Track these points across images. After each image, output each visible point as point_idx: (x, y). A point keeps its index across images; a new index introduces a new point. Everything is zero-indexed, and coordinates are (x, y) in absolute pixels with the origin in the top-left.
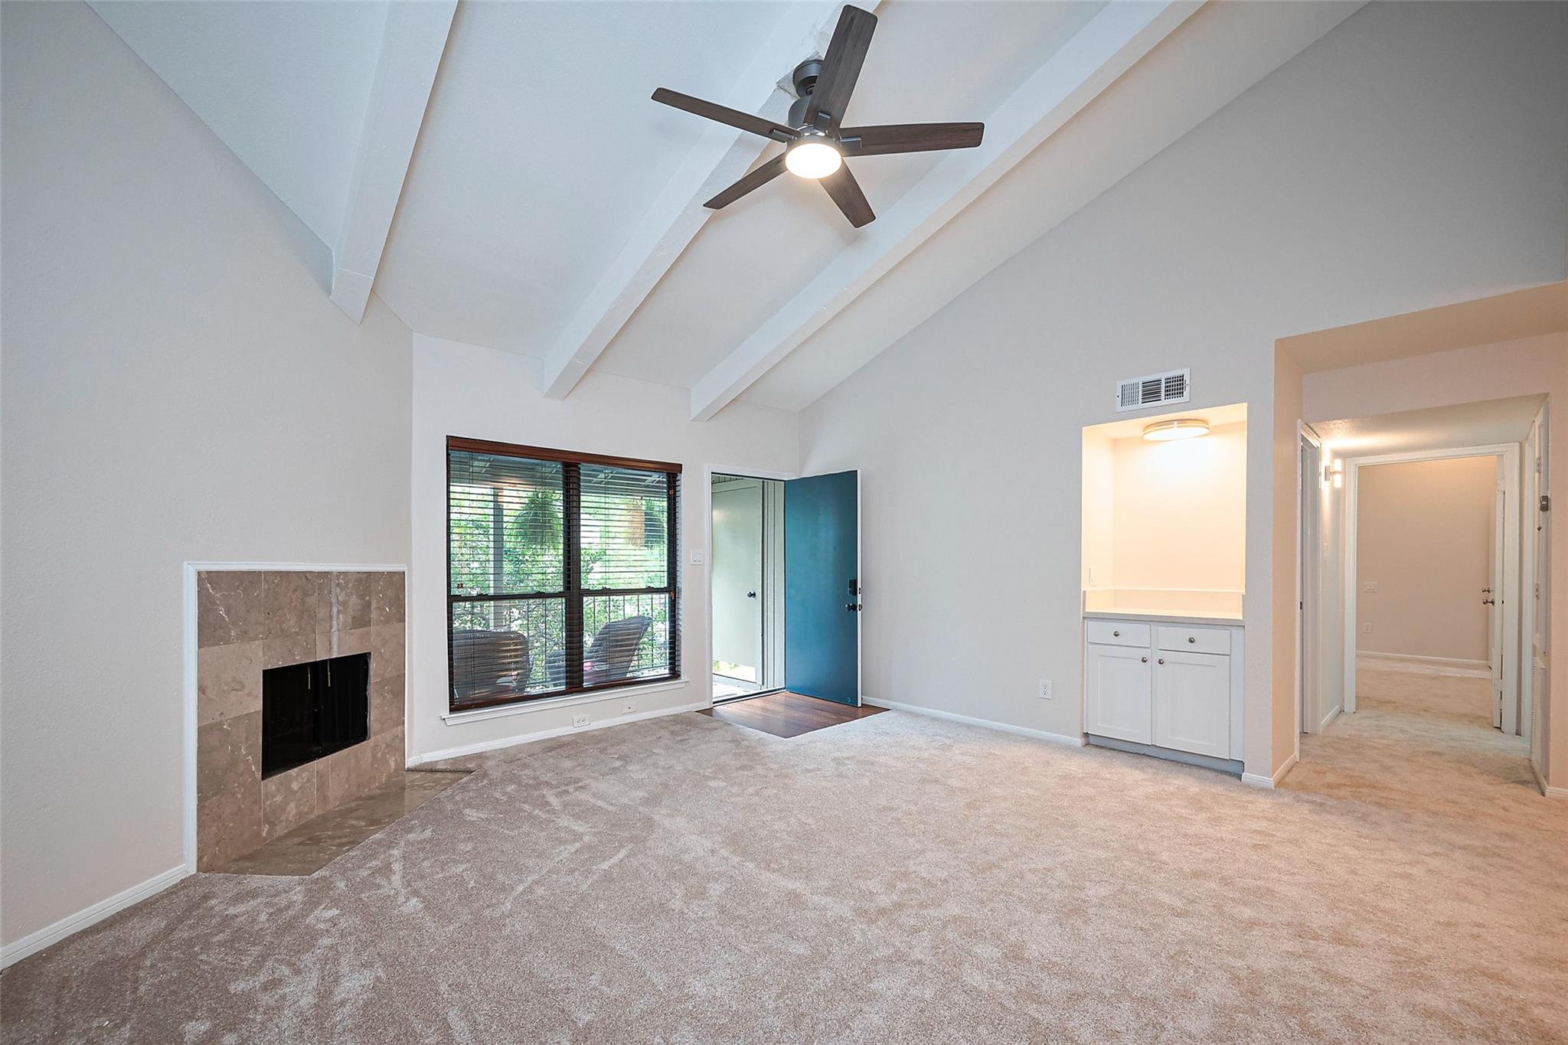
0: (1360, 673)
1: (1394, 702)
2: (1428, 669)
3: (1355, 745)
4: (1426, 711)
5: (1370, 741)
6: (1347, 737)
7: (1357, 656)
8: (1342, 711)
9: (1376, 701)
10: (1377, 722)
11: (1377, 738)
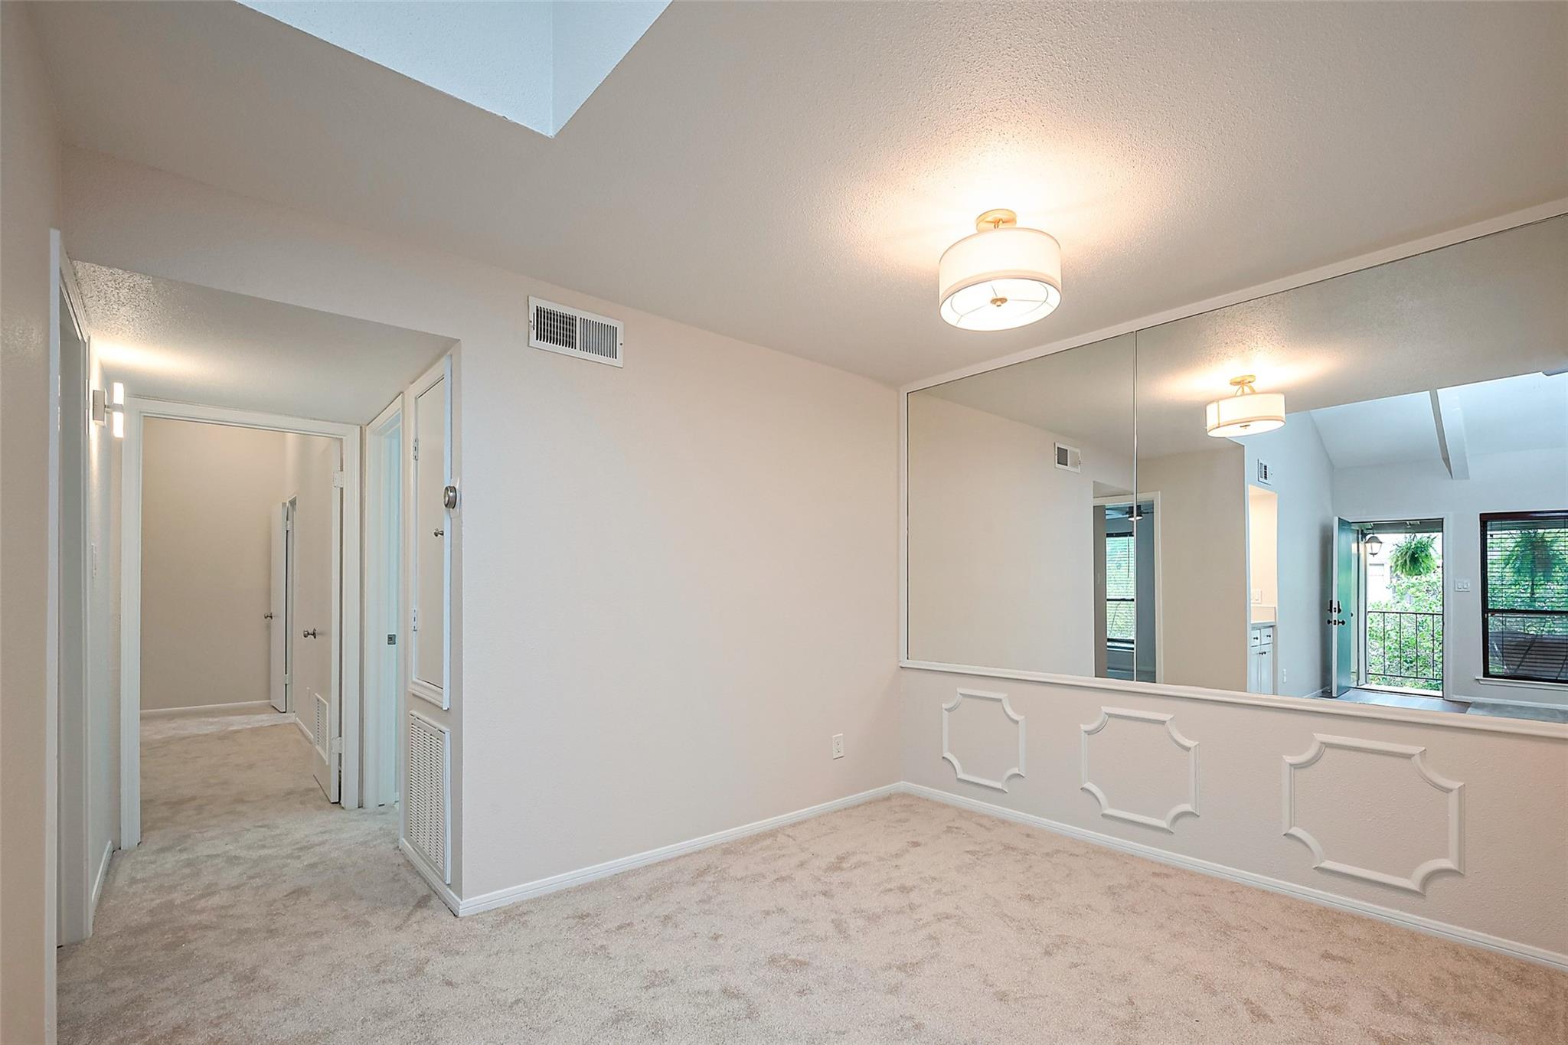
0: (148, 749)
1: (194, 798)
2: (212, 724)
3: (169, 937)
4: (242, 801)
5: (194, 912)
6: (147, 920)
7: (142, 718)
8: (116, 849)
9: (166, 804)
10: (184, 856)
11: (202, 896)
